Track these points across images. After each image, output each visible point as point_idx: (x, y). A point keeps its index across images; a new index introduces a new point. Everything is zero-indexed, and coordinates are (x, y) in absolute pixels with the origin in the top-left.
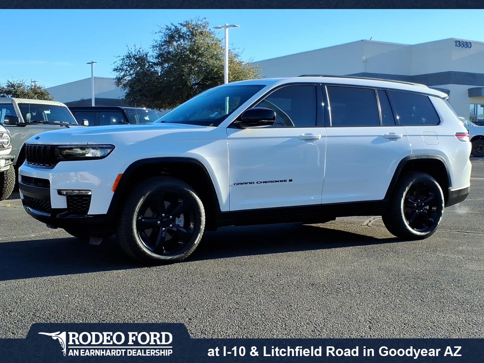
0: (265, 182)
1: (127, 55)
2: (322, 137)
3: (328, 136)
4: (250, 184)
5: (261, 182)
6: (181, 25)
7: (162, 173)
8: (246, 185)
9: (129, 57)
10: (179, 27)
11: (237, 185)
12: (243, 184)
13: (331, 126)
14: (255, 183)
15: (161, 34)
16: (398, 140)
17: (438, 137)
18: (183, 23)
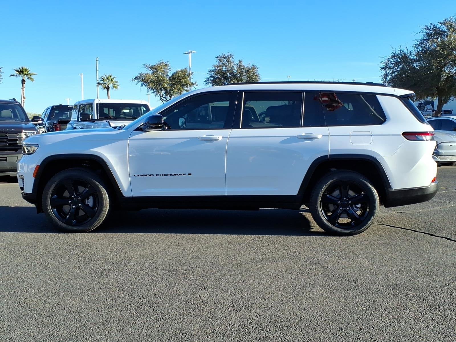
0: (164, 175)
1: (391, 54)
2: (223, 137)
3: (230, 137)
4: (150, 176)
5: (160, 175)
6: (440, 23)
7: (84, 165)
8: (146, 176)
9: (393, 56)
10: (438, 26)
11: (137, 176)
12: (143, 175)
13: (241, 127)
14: (155, 175)
15: (421, 33)
16: (314, 140)
17: (373, 136)
18: (442, 21)
